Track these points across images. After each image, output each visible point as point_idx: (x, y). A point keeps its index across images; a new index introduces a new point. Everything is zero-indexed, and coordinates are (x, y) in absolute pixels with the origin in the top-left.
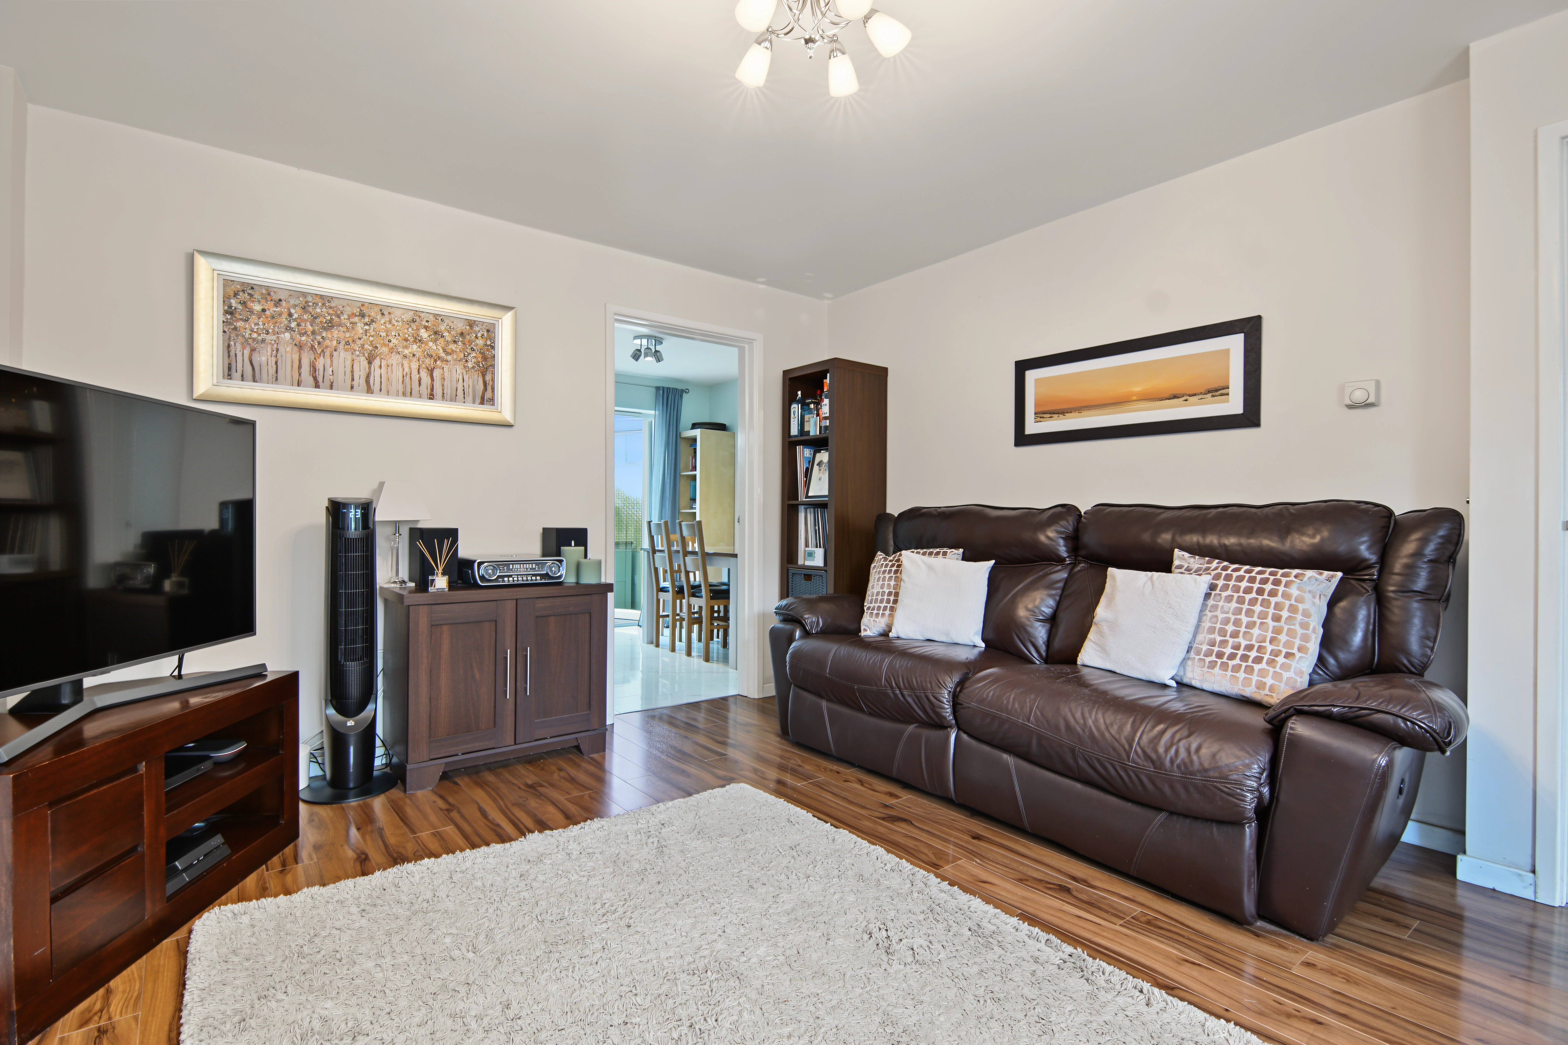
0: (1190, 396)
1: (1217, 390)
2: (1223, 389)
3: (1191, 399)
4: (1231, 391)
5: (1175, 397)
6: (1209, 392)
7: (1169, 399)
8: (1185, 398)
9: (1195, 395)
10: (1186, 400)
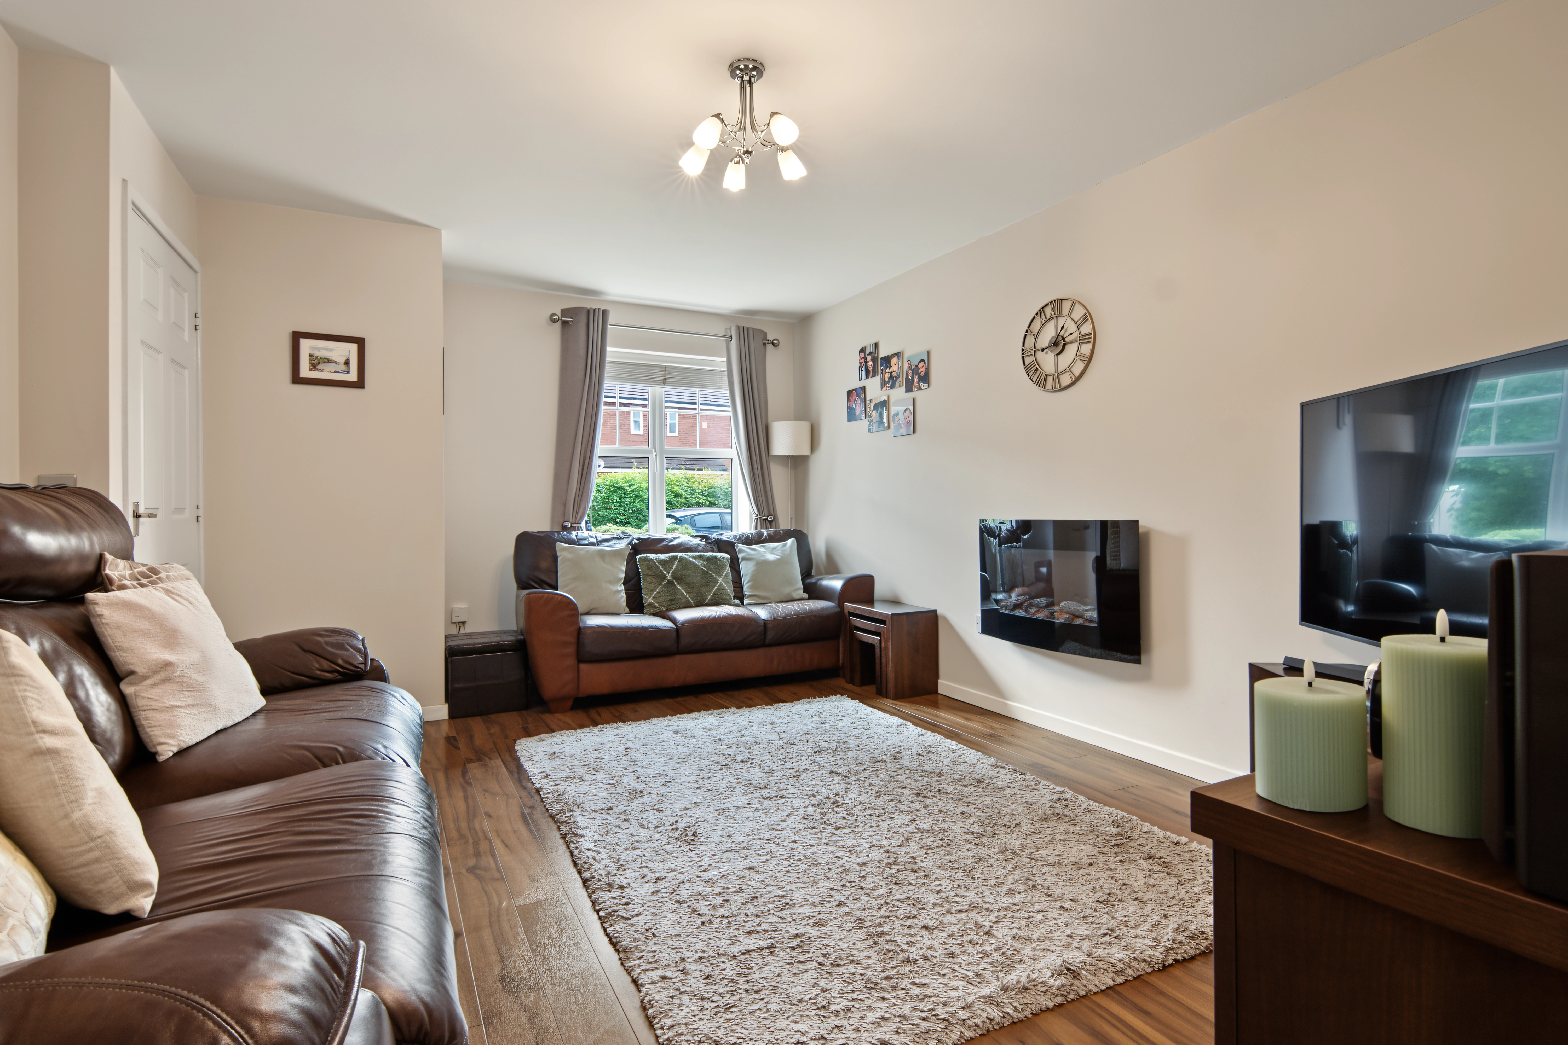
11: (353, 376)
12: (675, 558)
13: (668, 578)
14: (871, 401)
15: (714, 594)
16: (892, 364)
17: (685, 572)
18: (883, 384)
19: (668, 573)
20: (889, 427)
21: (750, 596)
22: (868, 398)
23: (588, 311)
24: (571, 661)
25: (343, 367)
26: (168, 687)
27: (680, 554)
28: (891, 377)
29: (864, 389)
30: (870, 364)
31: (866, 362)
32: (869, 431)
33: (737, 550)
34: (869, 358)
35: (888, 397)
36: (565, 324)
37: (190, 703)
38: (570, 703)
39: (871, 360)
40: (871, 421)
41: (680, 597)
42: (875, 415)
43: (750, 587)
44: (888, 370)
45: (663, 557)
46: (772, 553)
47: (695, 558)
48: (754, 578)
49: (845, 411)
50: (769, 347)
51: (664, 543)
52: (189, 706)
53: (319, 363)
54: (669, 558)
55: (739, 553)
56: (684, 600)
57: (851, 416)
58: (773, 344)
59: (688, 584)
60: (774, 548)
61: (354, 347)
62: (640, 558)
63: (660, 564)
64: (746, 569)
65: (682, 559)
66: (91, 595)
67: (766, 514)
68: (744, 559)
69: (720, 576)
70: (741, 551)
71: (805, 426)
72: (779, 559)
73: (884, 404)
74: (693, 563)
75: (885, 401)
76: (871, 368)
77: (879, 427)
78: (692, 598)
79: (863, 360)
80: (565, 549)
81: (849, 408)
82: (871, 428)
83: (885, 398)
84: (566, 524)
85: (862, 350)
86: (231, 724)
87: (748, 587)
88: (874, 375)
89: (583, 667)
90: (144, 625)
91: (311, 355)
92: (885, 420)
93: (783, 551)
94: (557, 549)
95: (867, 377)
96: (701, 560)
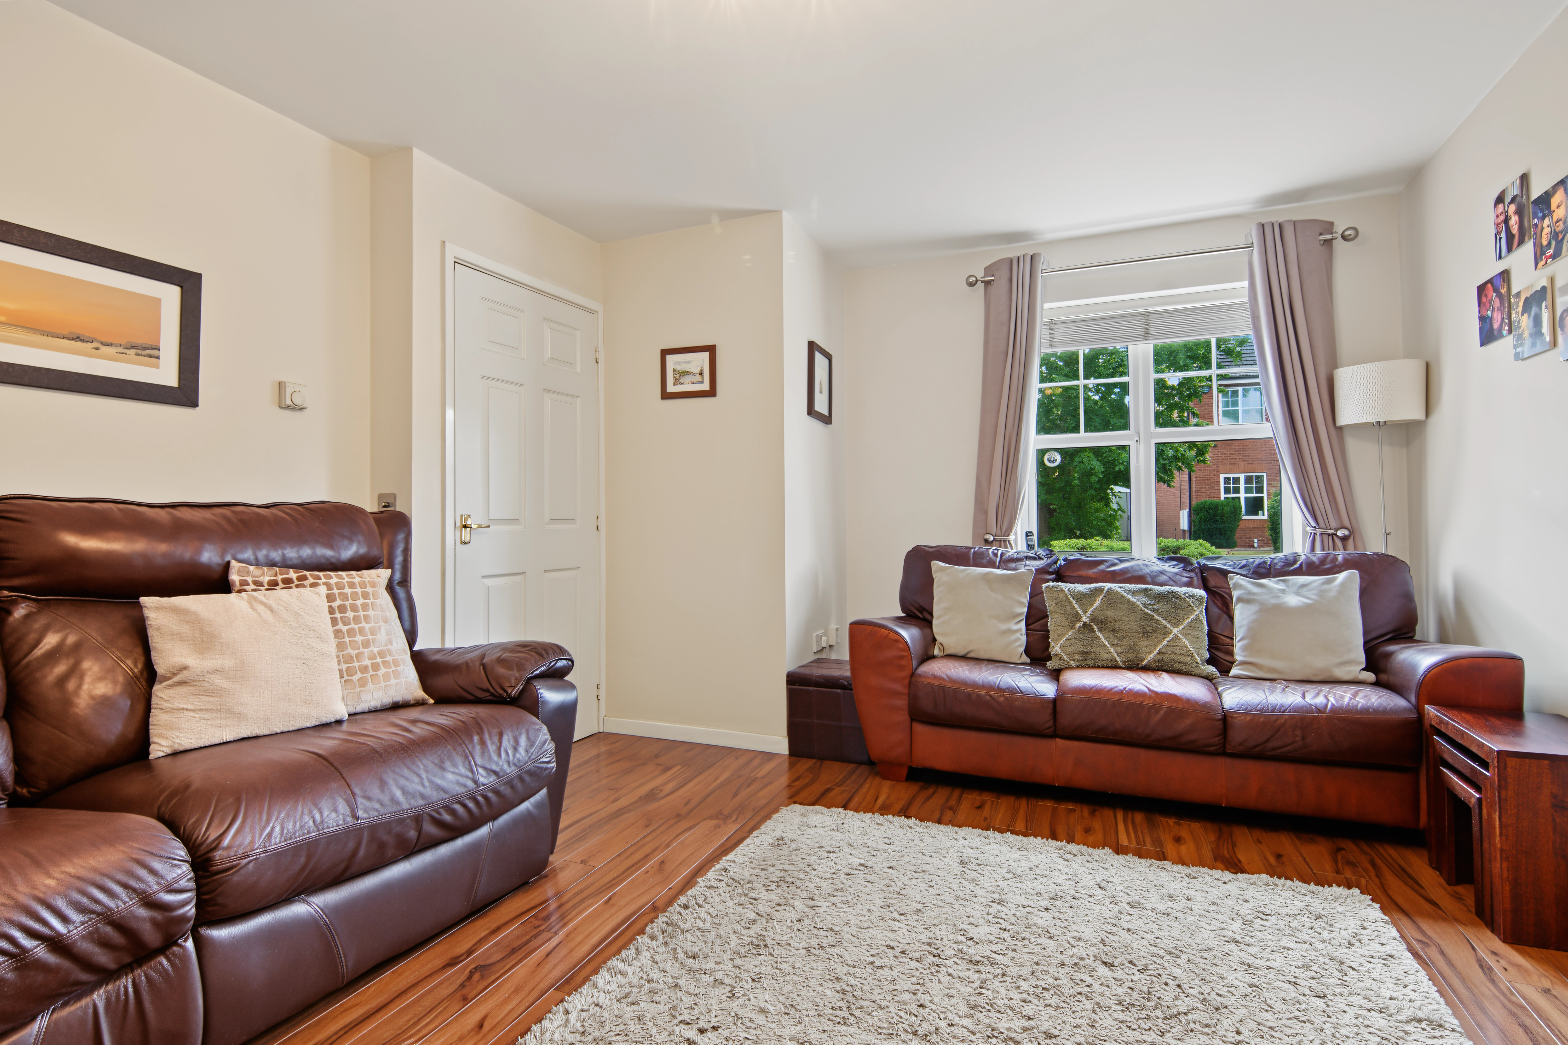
0: (103, 344)
1: (143, 348)
2: (152, 349)
3: (105, 350)
4: (162, 353)
5: (78, 339)
6: (132, 347)
7: (69, 339)
8: (95, 344)
9: (111, 345)
10: (97, 349)
11: (706, 386)
12: (1100, 590)
13: (1084, 619)
14: (1518, 294)
15: (1160, 653)
16: (1553, 206)
17: (1110, 613)
18: (1539, 255)
19: (1085, 613)
20: (1554, 344)
21: (1243, 663)
22: (1514, 291)
23: (1011, 261)
24: (903, 717)
25: (698, 378)
26: (184, 689)
27: (1107, 586)
28: (1555, 235)
29: (1505, 275)
30: (1514, 220)
31: (1507, 220)
32: (1517, 357)
33: (1231, 583)
34: (1512, 208)
35: (1552, 280)
36: (987, 283)
37: (201, 707)
38: (904, 772)
39: (1516, 212)
40: (1519, 338)
41: (1098, 650)
42: (1525, 322)
43: (1245, 648)
44: (1547, 222)
45: (1081, 588)
46: (1297, 594)
47: (1134, 593)
48: (1253, 634)
49: (1476, 325)
50: (1339, 244)
51: (1102, 567)
52: (201, 710)
53: (680, 377)
54: (1091, 590)
55: (1235, 589)
56: (1105, 656)
57: (1488, 336)
58: (1344, 238)
59: (1114, 631)
60: (1304, 586)
61: (706, 355)
62: (1047, 587)
63: (1076, 600)
64: (1242, 615)
65: (1109, 593)
66: (144, 600)
67: (1333, 524)
68: (1239, 600)
69: (1176, 625)
70: (1237, 586)
71: (1413, 370)
72: (1308, 606)
73: (1540, 295)
74: (1128, 601)
75: (1544, 288)
76: (1515, 230)
77: (1534, 345)
78: (1119, 654)
79: (1502, 218)
80: (942, 569)
81: (1482, 319)
82: (1519, 350)
83: (1544, 282)
84: (987, 537)
85: (1500, 200)
86: (267, 732)
87: (1240, 648)
88: (1521, 242)
89: (919, 728)
90: (185, 629)
91: (674, 370)
92: (1546, 328)
93: (1322, 591)
94: (933, 569)
95: (1510, 250)
96: (1145, 596)
